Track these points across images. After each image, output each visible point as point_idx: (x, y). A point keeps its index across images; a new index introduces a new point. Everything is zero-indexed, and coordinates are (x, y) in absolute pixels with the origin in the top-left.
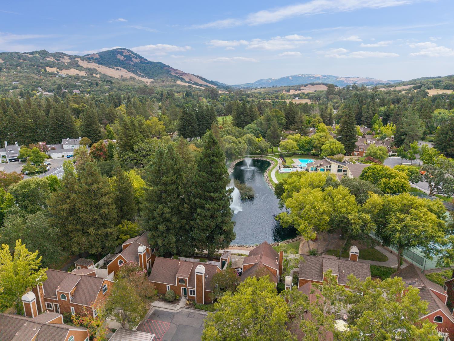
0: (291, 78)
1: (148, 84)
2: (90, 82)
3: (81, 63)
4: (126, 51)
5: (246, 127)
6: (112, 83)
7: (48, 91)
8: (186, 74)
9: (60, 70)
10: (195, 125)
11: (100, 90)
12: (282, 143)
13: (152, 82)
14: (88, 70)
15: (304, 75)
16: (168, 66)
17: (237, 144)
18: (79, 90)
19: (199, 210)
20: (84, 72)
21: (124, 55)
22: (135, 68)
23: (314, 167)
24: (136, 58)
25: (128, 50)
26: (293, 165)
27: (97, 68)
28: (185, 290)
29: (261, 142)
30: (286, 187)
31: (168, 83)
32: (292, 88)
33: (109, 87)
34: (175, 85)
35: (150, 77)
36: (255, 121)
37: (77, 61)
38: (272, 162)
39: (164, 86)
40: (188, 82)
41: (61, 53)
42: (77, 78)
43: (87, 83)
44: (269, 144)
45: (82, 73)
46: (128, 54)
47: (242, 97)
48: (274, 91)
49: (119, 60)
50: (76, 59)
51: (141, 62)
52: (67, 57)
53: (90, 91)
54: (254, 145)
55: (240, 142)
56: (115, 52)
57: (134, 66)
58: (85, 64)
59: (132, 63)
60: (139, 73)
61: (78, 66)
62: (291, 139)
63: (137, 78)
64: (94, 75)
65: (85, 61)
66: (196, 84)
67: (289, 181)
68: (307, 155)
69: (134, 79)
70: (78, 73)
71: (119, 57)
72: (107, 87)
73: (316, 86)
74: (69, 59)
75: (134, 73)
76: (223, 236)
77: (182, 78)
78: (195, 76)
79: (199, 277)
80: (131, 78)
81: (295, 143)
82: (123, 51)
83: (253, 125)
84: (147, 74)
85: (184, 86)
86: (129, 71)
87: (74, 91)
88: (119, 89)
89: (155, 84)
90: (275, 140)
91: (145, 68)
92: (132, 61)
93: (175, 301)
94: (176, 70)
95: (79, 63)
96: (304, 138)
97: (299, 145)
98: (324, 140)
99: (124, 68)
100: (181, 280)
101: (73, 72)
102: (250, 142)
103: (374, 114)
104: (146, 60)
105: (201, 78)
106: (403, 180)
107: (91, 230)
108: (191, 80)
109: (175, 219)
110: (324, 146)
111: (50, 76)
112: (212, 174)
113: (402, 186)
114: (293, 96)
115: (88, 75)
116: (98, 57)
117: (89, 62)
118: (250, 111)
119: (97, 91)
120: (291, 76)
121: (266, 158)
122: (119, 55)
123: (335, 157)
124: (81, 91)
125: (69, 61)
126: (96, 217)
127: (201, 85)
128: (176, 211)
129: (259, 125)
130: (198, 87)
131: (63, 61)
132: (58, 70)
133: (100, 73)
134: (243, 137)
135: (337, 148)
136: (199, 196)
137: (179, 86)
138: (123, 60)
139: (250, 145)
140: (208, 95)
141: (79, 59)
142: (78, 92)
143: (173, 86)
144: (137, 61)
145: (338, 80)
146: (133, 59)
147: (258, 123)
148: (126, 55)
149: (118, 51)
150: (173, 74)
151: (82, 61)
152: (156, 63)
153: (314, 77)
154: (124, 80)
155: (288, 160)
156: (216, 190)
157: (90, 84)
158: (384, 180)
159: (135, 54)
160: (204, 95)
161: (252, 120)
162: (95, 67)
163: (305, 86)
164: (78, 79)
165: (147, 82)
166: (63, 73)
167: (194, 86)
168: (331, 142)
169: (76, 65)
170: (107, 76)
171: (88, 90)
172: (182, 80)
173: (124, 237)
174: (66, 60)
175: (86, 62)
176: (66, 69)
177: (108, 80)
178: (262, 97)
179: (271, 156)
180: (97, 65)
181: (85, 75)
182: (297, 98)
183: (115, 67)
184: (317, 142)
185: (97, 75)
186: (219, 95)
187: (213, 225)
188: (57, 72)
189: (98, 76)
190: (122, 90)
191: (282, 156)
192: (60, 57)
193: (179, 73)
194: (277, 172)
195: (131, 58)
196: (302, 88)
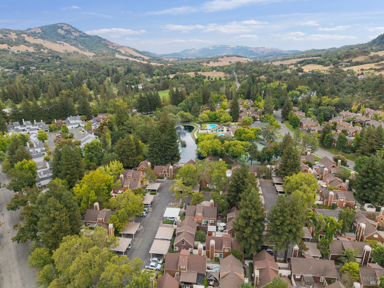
0: (211, 48)
1: (91, 58)
2: (41, 58)
3: (27, 39)
4: (65, 26)
5: (179, 105)
6: (60, 59)
7: (8, 68)
8: (122, 47)
9: (11, 46)
10: (147, 105)
11: (52, 66)
12: (200, 116)
13: (94, 56)
14: (36, 45)
15: (222, 46)
16: (105, 40)
17: (176, 118)
18: (35, 66)
19: (168, 149)
20: (32, 47)
21: (64, 29)
22: (75, 41)
23: (215, 129)
24: (75, 32)
25: (67, 24)
26: (206, 128)
27: (42, 43)
28: (166, 175)
29: (188, 115)
30: (199, 140)
31: (108, 57)
32: (211, 60)
33: (60, 63)
34: (114, 59)
35: (91, 50)
36: (184, 101)
37: (24, 37)
38: (195, 127)
39: (105, 59)
40: (124, 55)
41: (7, 30)
42: (29, 54)
43: (39, 59)
44: (193, 116)
45: (31, 50)
46: (67, 28)
47: (172, 70)
48: (197, 62)
49: (60, 34)
50: (23, 35)
51: (81, 36)
52: (13, 32)
53: (44, 67)
54: (185, 117)
55: (177, 117)
56: (55, 27)
57: (74, 40)
58: (31, 40)
59: (72, 37)
60: (80, 47)
61: (26, 42)
62: (205, 113)
63: (80, 52)
64: (42, 50)
65: (31, 37)
66: (131, 56)
67: (200, 137)
68: (214, 122)
69: (78, 53)
70: (28, 49)
71: (60, 31)
72: (58, 63)
73: (230, 57)
74: (16, 35)
75: (75, 47)
76: (177, 158)
77: (119, 51)
78: (129, 48)
79: (171, 169)
80: (75, 52)
81: (207, 115)
82: (63, 25)
83: (183, 103)
84: (87, 47)
85: (122, 59)
86: (71, 45)
87: (30, 67)
88: (69, 65)
89: (97, 57)
90: (196, 113)
91: (85, 42)
92: (72, 35)
93: (163, 178)
94: (112, 43)
95: (26, 39)
96: (212, 113)
97: (209, 117)
98: (222, 114)
99: (66, 42)
100: (165, 172)
101: (23, 48)
102: (182, 116)
103: (257, 92)
104: (85, 34)
105: (134, 50)
106: (251, 135)
107: (130, 158)
108: (126, 53)
109: (159, 153)
110: (222, 117)
111: (3, 53)
112: (172, 137)
113: (251, 138)
114: (211, 69)
115: (36, 50)
116: (40, 31)
117: (35, 38)
118: (181, 94)
119: (50, 67)
120: (211, 47)
121: (191, 124)
122: (60, 30)
123: (227, 123)
124: (36, 68)
125: (16, 37)
126: (132, 153)
127: (136, 57)
128: (160, 150)
129: (187, 103)
130: (134, 60)
131: (11, 37)
132: (9, 46)
133: (47, 48)
134: (179, 113)
135: (228, 118)
136: (168, 145)
137: (117, 59)
138: (64, 34)
139: (182, 118)
140: (145, 70)
141: (25, 35)
142: (34, 68)
143: (113, 59)
144: (76, 35)
145: (249, 50)
146: (73, 33)
147: (186, 102)
148: (65, 30)
149: (59, 26)
150: (111, 47)
151: (28, 37)
152: (94, 36)
153: (229, 47)
154: (69, 54)
155: (203, 125)
156: (173, 142)
157: (42, 59)
158: (243, 135)
159: (74, 28)
160: (142, 70)
161: (183, 100)
162: (41, 43)
163: (222, 57)
164: (30, 56)
165: (90, 56)
166: (14, 49)
167: (131, 59)
168: (225, 115)
169: (23, 41)
170: (53, 51)
171: (42, 66)
172: (120, 53)
173: (139, 161)
174: (13, 36)
175: (33, 38)
176: (16, 46)
177: (56, 56)
178: (188, 70)
179: (195, 123)
180: (42, 40)
181: (34, 51)
182: (214, 71)
183: (58, 42)
184: (218, 115)
185: (44, 50)
186: (154, 70)
187: (173, 154)
188: (9, 48)
189: (46, 51)
190: (71, 66)
191: (200, 123)
192: (7, 33)
193: (116, 46)
194: (198, 132)
195: (71, 32)
196: (219, 59)
